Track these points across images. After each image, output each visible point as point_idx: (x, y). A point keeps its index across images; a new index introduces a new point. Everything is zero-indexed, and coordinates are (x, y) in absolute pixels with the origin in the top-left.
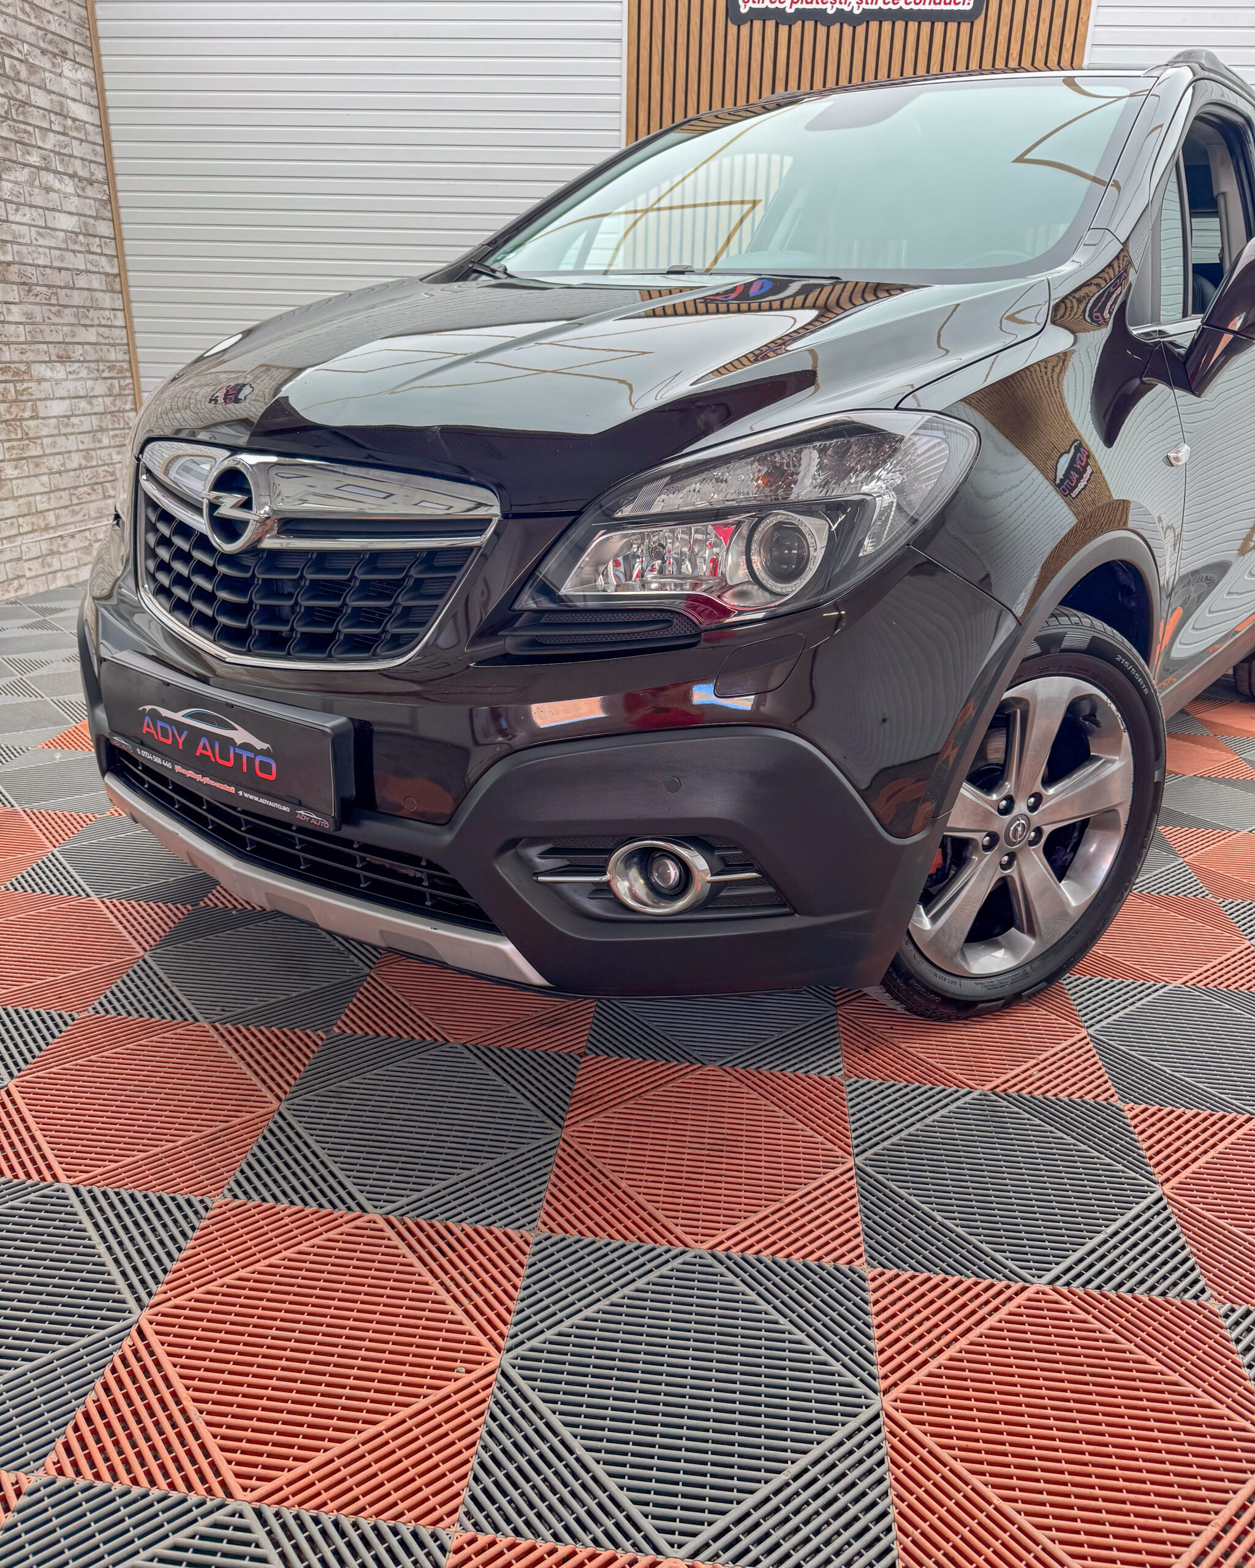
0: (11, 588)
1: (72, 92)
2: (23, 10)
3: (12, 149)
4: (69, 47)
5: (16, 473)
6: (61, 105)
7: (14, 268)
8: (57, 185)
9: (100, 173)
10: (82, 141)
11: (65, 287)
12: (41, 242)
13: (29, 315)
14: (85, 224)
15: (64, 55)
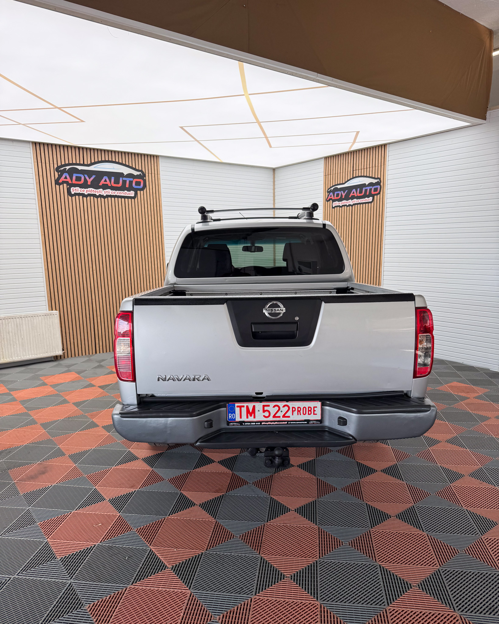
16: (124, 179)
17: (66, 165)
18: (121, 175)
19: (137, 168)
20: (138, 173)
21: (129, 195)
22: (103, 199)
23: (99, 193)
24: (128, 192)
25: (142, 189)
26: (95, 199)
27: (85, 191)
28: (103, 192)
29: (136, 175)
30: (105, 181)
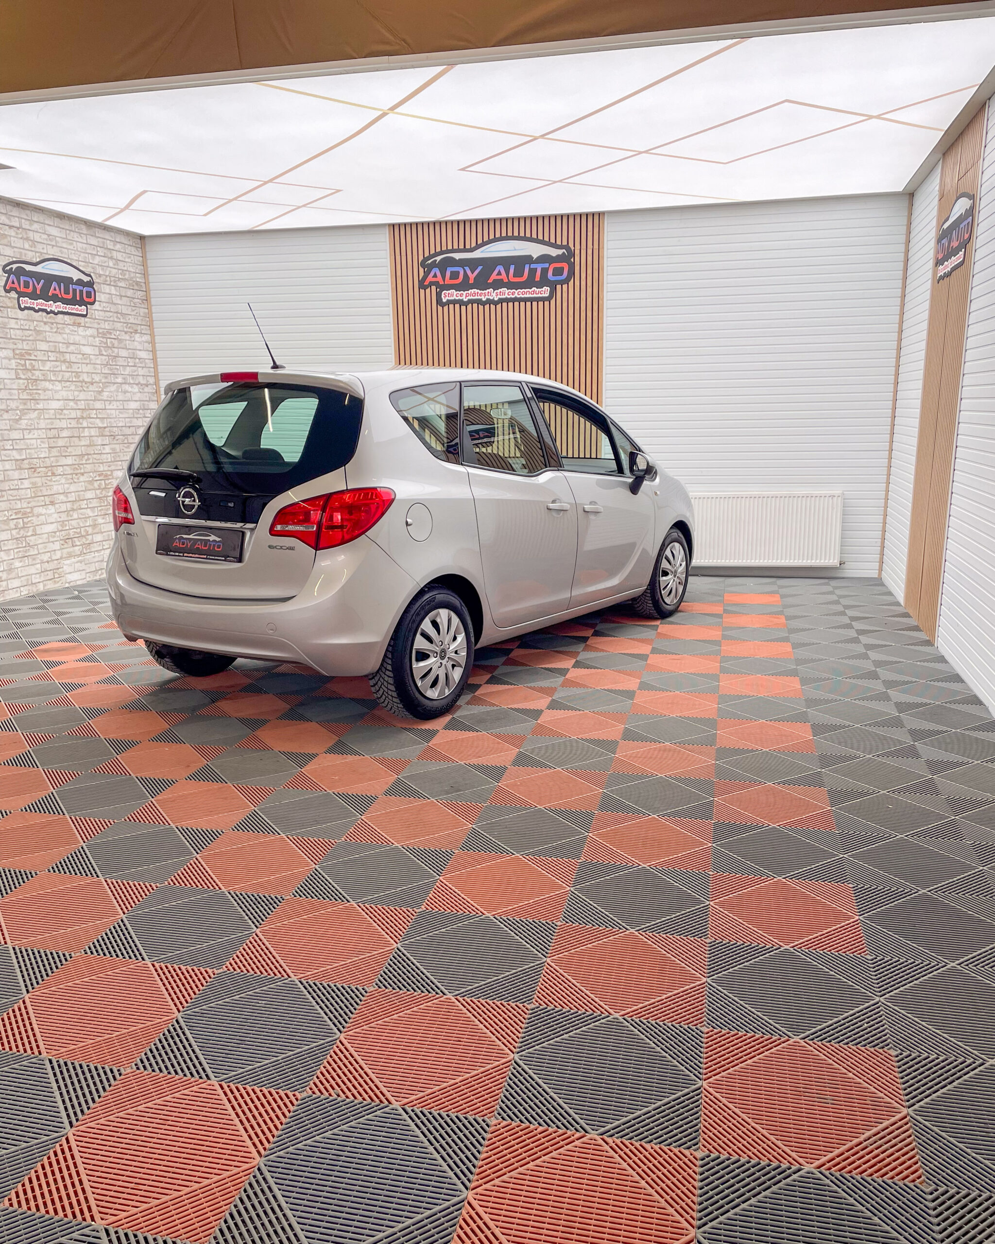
0: (98, 575)
1: (138, 348)
2: (117, 317)
3: (109, 377)
4: (139, 328)
5: (103, 521)
6: (134, 353)
7: (106, 429)
8: (130, 389)
9: (152, 380)
10: (143, 367)
11: (132, 435)
12: (121, 416)
13: (113, 449)
14: (144, 405)
15: (136, 332)
16: (533, 266)
17: (437, 254)
18: (528, 259)
19: (559, 243)
20: (560, 252)
21: (540, 295)
22: (493, 307)
23: (487, 297)
24: (538, 290)
25: (566, 281)
26: (481, 307)
27: (464, 296)
28: (494, 295)
29: (554, 255)
30: (499, 273)
